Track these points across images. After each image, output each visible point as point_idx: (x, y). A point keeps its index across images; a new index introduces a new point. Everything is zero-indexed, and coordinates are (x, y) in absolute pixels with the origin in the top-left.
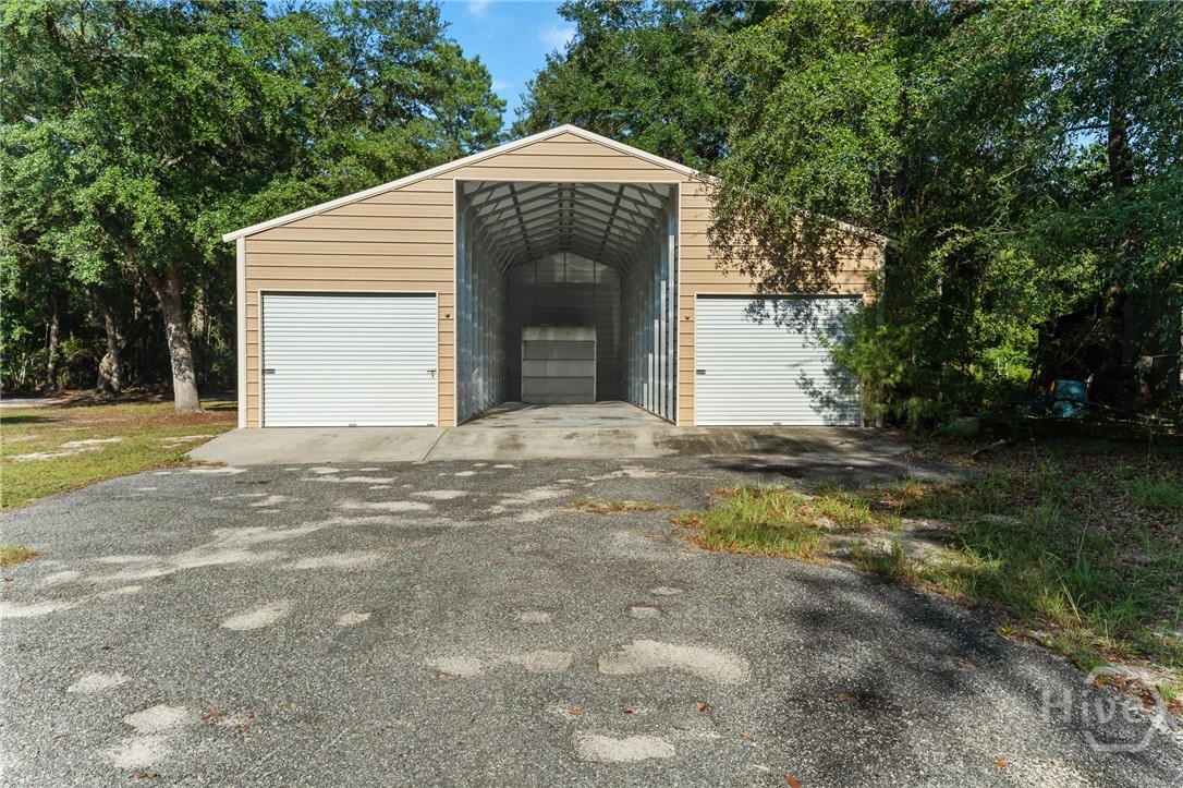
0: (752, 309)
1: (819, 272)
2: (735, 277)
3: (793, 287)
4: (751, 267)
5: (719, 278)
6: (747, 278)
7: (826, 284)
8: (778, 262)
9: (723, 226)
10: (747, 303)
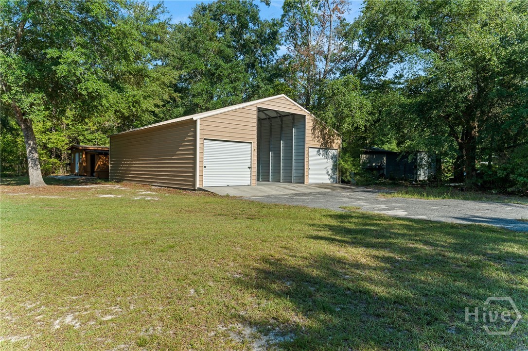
0: (318, 152)
1: (331, 142)
2: (316, 142)
3: (326, 147)
4: (319, 140)
5: (313, 142)
6: (318, 143)
7: (331, 146)
8: (324, 139)
9: (314, 129)
10: (317, 150)
